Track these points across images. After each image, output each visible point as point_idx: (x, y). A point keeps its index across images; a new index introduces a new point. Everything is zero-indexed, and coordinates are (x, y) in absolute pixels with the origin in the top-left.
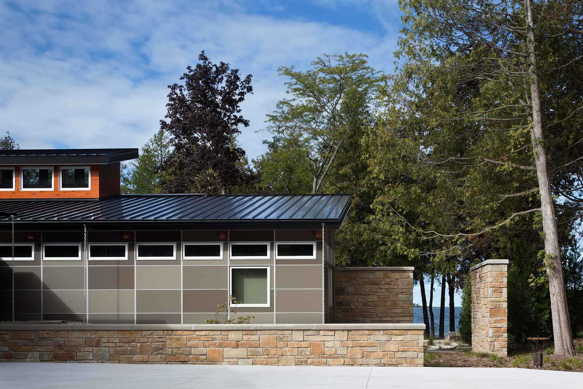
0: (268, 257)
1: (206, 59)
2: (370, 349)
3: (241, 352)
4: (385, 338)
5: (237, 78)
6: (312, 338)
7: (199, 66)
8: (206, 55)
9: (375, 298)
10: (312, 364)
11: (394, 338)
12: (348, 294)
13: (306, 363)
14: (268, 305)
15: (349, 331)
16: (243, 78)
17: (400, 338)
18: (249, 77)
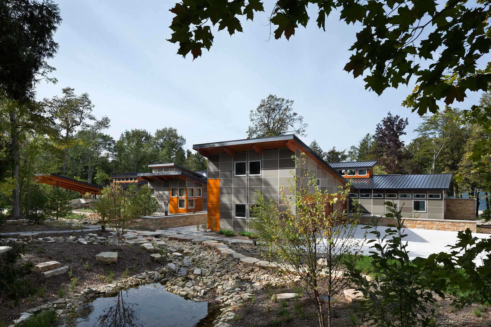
0: (425, 198)
1: (391, 114)
2: (459, 227)
3: (421, 226)
4: (464, 224)
5: (402, 121)
6: (441, 223)
7: (388, 117)
8: (391, 113)
9: (461, 208)
10: (441, 230)
11: (467, 225)
12: (451, 206)
13: (439, 229)
14: (425, 211)
15: (453, 222)
16: (404, 120)
17: (469, 225)
18: (407, 119)
